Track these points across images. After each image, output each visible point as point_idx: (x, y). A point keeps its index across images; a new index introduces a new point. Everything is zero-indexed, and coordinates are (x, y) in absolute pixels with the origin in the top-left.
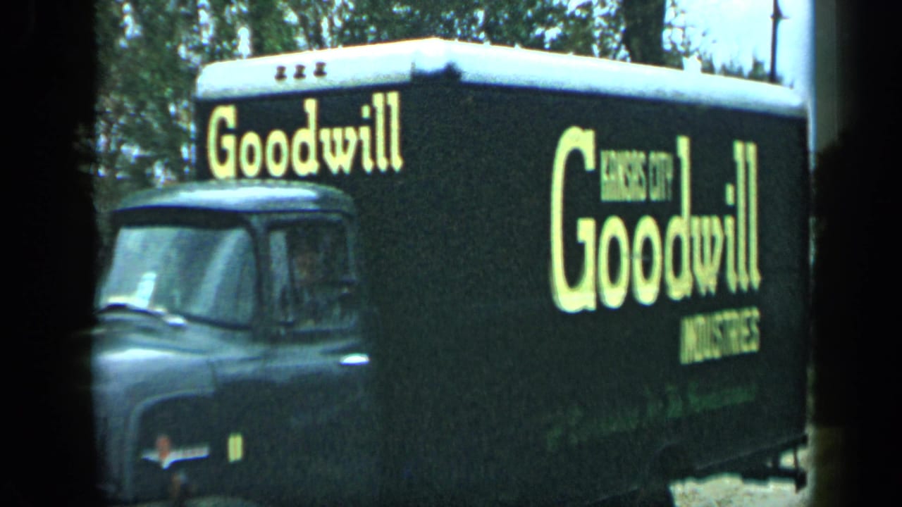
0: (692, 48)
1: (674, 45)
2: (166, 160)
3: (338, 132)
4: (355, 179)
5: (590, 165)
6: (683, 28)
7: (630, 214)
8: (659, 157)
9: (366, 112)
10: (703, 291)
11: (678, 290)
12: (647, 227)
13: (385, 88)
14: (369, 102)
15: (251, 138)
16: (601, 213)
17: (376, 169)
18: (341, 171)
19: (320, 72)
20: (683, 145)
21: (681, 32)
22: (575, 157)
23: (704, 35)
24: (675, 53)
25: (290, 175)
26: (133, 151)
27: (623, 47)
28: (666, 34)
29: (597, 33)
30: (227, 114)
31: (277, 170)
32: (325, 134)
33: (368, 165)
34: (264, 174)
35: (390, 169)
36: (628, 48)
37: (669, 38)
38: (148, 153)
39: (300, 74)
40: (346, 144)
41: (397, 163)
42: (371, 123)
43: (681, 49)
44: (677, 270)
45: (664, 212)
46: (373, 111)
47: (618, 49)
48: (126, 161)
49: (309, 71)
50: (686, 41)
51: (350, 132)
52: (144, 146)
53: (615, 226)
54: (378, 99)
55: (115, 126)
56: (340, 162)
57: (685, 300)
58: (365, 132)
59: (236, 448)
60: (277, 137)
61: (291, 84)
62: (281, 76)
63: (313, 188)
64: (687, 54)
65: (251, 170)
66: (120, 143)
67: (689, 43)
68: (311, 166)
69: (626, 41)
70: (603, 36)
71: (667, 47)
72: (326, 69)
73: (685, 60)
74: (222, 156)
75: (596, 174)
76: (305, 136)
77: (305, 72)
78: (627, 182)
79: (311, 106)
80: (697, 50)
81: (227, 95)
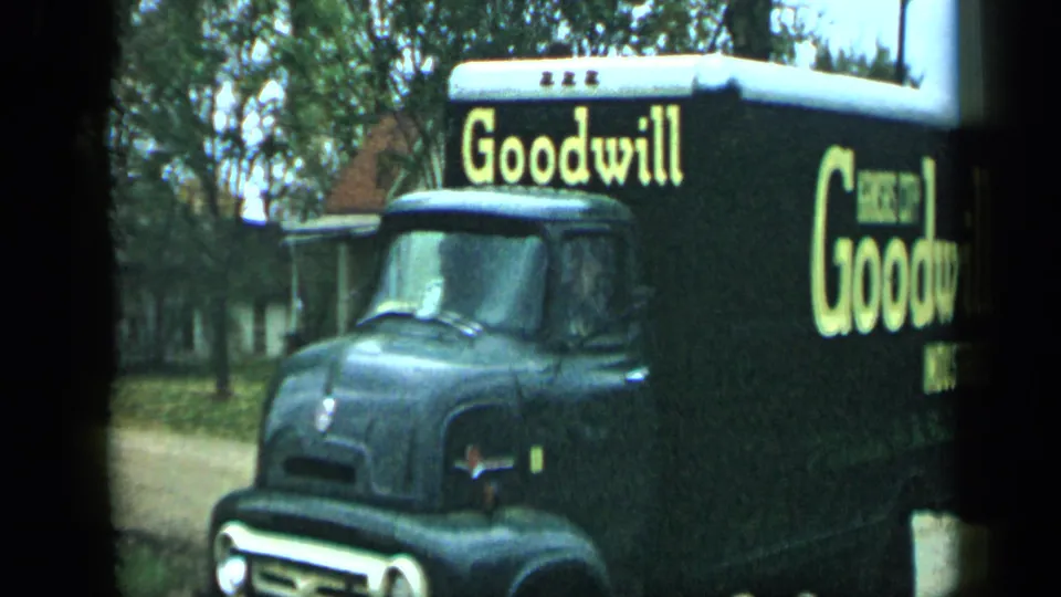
0: (806, 31)
1: (784, 27)
2: (187, 156)
3: (611, 143)
4: (630, 190)
5: (848, 185)
6: (795, 9)
7: (882, 234)
8: (908, 179)
9: (643, 124)
10: (942, 320)
11: (922, 318)
12: (896, 248)
13: (664, 101)
14: (647, 114)
15: (513, 144)
16: (857, 233)
17: (653, 182)
18: (614, 181)
19: (592, 79)
20: (929, 167)
21: (791, 12)
22: (836, 177)
23: (820, 15)
24: (786, 37)
25: (557, 183)
26: (148, 146)
27: (724, 28)
28: (775, 14)
29: (693, 13)
30: (487, 117)
31: (542, 177)
32: (597, 144)
33: (644, 177)
34: (527, 181)
35: (669, 182)
36: (730, 30)
37: (779, 19)
38: (163, 149)
39: (569, 80)
40: (620, 155)
41: (677, 177)
42: (649, 135)
43: (792, 32)
44: (921, 295)
45: (911, 235)
46: (651, 125)
47: (718, 33)
48: (138, 158)
49: (580, 79)
50: (798, 24)
51: (625, 143)
52: (159, 139)
53: (868, 247)
54: (656, 112)
55: (126, 115)
56: (614, 172)
57: (926, 328)
58: (642, 144)
59: (537, 459)
60: (542, 143)
61: (558, 90)
62: (547, 80)
63: (582, 198)
64: (801, 38)
65: (511, 176)
66: (132, 136)
67: (803, 26)
68: (582, 175)
69: (728, 21)
70: (700, 16)
71: (776, 28)
72: (598, 78)
73: (798, 46)
74: (479, 161)
75: (854, 194)
76: (575, 144)
77: (575, 79)
78: (880, 203)
79: (581, 114)
80: (811, 33)
81: (485, 97)
